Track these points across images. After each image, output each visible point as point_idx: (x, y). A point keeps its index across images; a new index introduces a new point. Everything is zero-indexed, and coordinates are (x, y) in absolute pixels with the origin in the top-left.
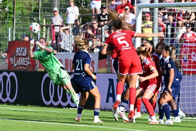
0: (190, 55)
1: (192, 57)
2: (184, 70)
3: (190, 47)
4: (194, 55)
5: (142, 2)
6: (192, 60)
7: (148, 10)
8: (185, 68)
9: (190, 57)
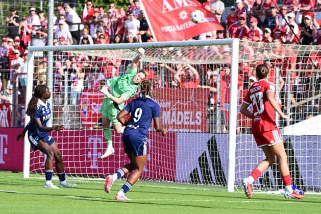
0: (91, 106)
1: (93, 108)
2: (83, 123)
3: (90, 97)
4: (94, 106)
5: (35, 45)
6: (93, 112)
7: (41, 54)
8: (85, 121)
9: (90, 108)
